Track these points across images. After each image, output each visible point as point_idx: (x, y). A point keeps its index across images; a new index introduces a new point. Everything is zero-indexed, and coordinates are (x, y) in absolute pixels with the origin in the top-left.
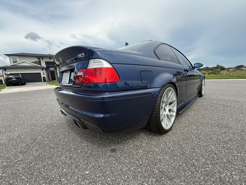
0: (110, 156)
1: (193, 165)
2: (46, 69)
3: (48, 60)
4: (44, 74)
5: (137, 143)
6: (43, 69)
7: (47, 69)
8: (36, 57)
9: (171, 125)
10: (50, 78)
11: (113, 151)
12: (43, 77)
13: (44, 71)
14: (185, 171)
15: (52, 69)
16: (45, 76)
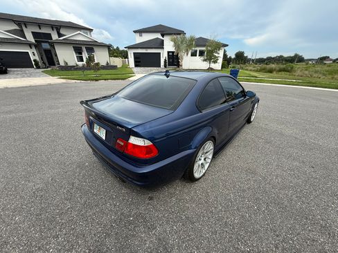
0: (148, 204)
1: (212, 212)
2: (36, 47)
3: (37, 30)
4: (34, 55)
5: (172, 190)
6: (30, 45)
7: (37, 45)
8: (14, 21)
9: (204, 171)
10: (47, 63)
11: (151, 199)
12: (35, 61)
13: (34, 50)
14: (204, 217)
15: (46, 46)
16: (37, 58)
